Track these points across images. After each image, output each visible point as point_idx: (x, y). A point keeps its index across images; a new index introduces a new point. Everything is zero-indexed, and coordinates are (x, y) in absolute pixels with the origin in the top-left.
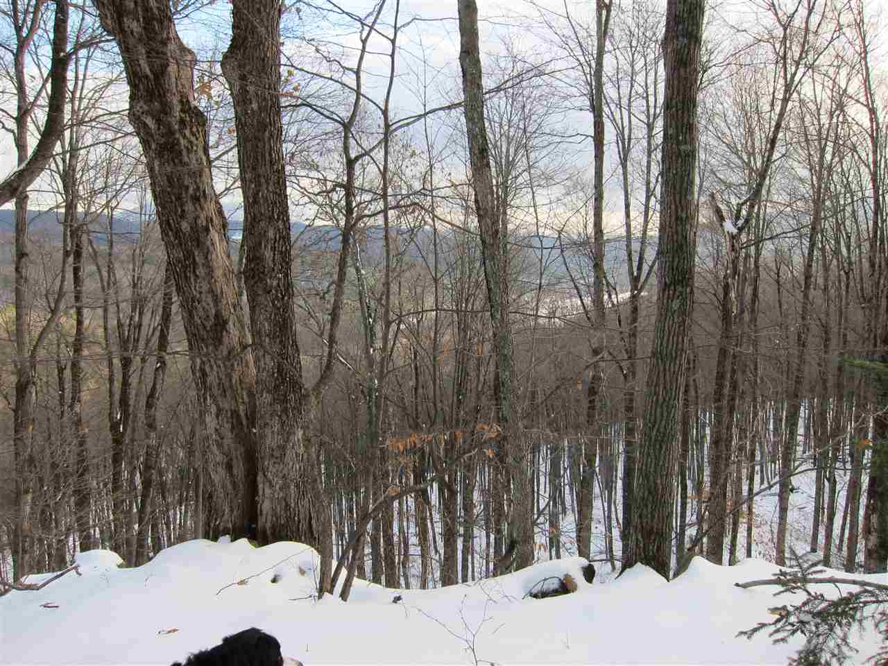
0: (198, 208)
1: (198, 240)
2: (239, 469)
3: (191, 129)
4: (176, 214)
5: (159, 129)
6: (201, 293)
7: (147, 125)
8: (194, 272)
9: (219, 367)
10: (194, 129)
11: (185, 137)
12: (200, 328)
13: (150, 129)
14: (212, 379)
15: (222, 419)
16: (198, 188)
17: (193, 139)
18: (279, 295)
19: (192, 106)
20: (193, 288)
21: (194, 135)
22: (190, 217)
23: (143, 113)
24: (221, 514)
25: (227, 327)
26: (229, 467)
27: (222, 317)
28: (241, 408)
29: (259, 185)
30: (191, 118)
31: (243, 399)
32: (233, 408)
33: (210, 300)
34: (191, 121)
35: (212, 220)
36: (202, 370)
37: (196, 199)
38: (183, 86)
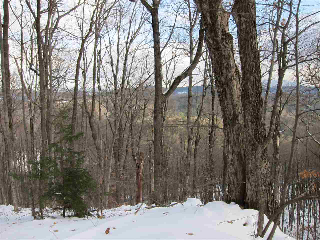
0: (228, 72)
1: (227, 84)
2: (240, 176)
3: (226, 41)
4: (219, 74)
5: (214, 43)
6: (228, 105)
7: (210, 42)
8: (226, 97)
9: (234, 134)
10: (227, 41)
11: (223, 45)
12: (228, 118)
13: (211, 43)
14: (231, 139)
15: (235, 155)
16: (228, 64)
17: (227, 45)
18: (255, 105)
19: (227, 33)
20: (225, 103)
21: (227, 43)
22: (225, 75)
23: (208, 38)
24: (232, 193)
25: (238, 118)
26: (236, 175)
27: (236, 115)
28: (242, 152)
29: (246, 59)
30: (226, 37)
31: (243, 148)
32: (239, 151)
33: (231, 108)
34: (226, 39)
35: (233, 76)
36: (228, 135)
37: (227, 69)
38: (224, 26)
